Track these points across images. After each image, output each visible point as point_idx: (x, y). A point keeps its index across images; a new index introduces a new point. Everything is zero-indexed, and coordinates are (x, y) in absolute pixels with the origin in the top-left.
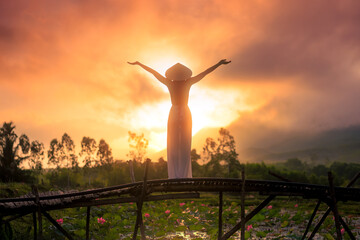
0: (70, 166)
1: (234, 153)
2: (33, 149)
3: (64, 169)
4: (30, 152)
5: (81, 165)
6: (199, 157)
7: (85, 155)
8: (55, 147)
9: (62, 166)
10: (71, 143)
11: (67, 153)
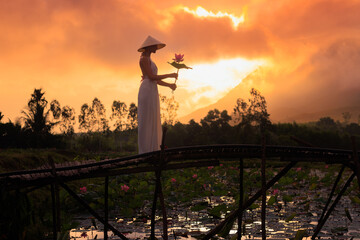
0: (101, 130)
1: (266, 114)
2: (64, 114)
3: (95, 133)
4: (61, 117)
5: (112, 129)
6: (229, 118)
7: (116, 119)
8: (86, 111)
9: (94, 130)
10: (102, 107)
11: (98, 118)
